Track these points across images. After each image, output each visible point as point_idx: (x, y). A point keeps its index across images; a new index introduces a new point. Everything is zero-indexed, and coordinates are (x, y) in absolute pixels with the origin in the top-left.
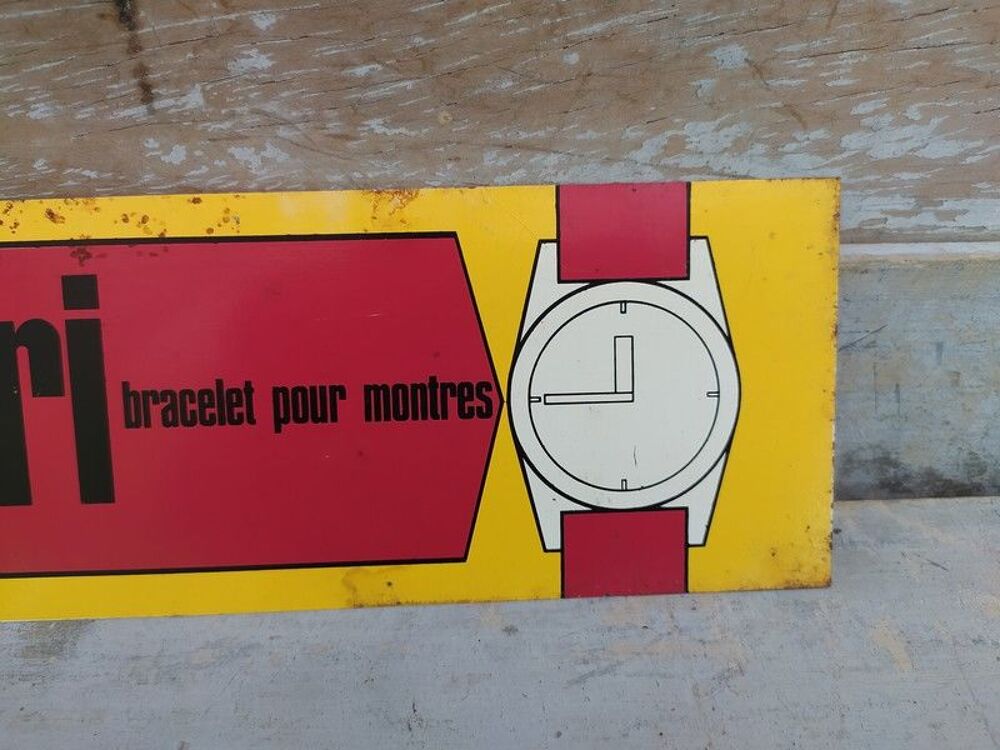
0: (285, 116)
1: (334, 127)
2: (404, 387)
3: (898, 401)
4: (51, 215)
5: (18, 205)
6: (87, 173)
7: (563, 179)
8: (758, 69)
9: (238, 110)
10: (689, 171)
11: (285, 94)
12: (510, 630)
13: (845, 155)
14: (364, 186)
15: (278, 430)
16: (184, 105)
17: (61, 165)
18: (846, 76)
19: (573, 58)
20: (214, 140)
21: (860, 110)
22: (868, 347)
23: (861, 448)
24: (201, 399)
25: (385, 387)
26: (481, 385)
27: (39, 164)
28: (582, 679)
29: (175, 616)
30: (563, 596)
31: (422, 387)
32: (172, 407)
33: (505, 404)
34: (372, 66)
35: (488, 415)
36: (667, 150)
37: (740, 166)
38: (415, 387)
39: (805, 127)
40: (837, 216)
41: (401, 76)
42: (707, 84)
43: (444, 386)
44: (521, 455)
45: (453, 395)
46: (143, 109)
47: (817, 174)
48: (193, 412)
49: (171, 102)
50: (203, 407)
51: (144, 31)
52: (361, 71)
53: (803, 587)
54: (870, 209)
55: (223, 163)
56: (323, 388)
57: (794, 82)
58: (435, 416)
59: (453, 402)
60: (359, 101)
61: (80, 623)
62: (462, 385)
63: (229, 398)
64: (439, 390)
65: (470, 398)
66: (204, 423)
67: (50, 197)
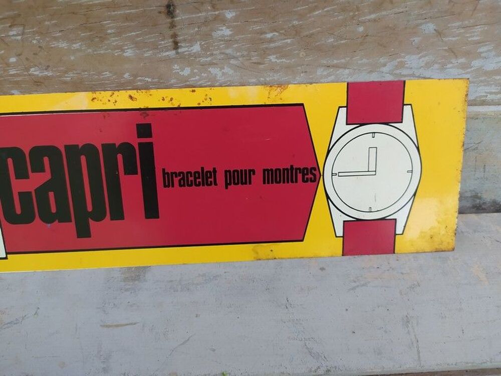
0: (235, 55)
1: (254, 59)
2: (280, 170)
3: (484, 172)
4: (131, 97)
5: (116, 93)
6: (147, 79)
7: (351, 80)
8: (439, 33)
9: (215, 52)
10: (405, 76)
11: (235, 46)
12: (322, 269)
13: (472, 69)
14: (265, 84)
15: (227, 188)
16: (192, 50)
17: (135, 76)
18: (478, 35)
19: (361, 29)
20: (203, 65)
21: (481, 50)
22: (474, 149)
23: (466, 192)
24: (195, 176)
25: (272, 170)
26: (312, 169)
27: (126, 76)
28: (354, 289)
29: (184, 264)
30: (343, 255)
31: (287, 169)
32: (183, 178)
33: (322, 177)
34: (274, 33)
35: (315, 181)
36: (397, 67)
37: (427, 73)
38: (284, 169)
39: (456, 57)
40: (467, 95)
41: (286, 37)
42: (417, 40)
43: (296, 169)
44: (328, 197)
45: (300, 173)
46: (174, 52)
47: (460, 77)
48: (191, 181)
49: (186, 49)
50: (195, 178)
51: (178, 19)
52: (269, 36)
53: (442, 251)
54: (481, 91)
55: (206, 75)
56: (246, 170)
57: (454, 39)
58: (292, 182)
59: (300, 176)
60: (267, 48)
61: (145, 268)
62: (304, 169)
63: (207, 175)
64: (294, 171)
65: (307, 174)
66: (196, 185)
67: (130, 89)
